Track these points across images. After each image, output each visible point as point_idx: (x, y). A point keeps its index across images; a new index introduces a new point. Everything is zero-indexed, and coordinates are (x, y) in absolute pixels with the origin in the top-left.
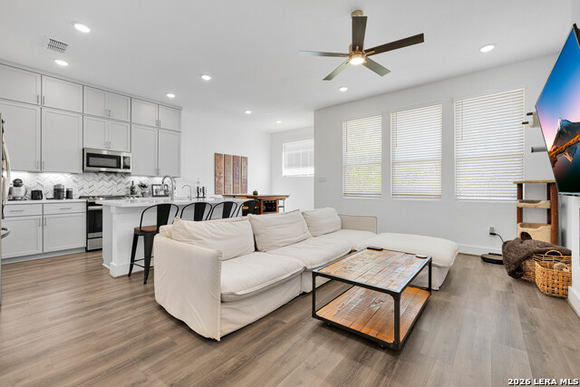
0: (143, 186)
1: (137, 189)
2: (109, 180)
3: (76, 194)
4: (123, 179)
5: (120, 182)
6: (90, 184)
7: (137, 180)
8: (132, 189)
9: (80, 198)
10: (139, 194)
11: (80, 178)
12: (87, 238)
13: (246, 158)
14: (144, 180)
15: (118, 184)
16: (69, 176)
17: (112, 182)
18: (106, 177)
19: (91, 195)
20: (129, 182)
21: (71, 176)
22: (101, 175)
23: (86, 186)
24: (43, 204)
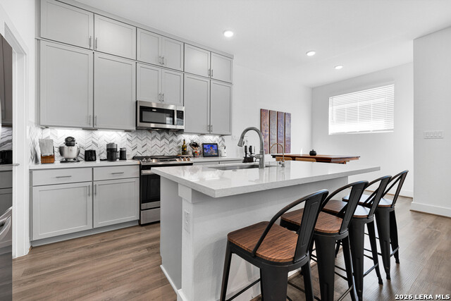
0: (195, 145)
1: (189, 149)
2: (162, 138)
3: (130, 154)
4: (174, 138)
5: (172, 141)
6: (144, 143)
7: (188, 138)
8: (184, 148)
9: (134, 158)
10: (191, 153)
11: (134, 136)
12: (140, 210)
13: (289, 115)
14: (195, 138)
15: (170, 142)
16: (123, 134)
17: (164, 140)
18: (159, 136)
19: (144, 155)
20: (180, 141)
21: (126, 133)
22: (154, 133)
23: (140, 146)
24: (93, 168)
